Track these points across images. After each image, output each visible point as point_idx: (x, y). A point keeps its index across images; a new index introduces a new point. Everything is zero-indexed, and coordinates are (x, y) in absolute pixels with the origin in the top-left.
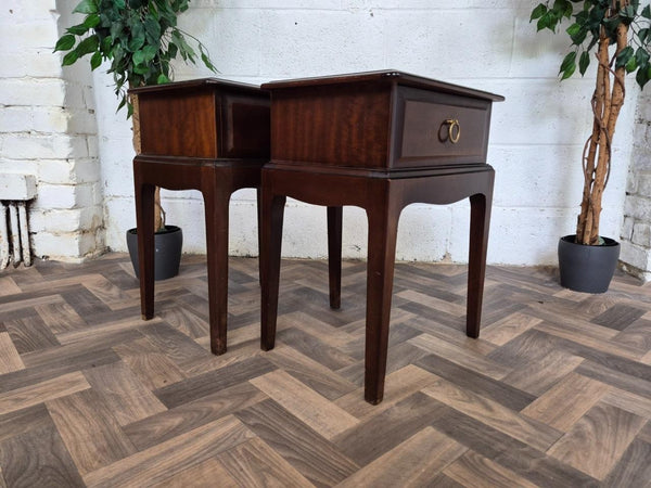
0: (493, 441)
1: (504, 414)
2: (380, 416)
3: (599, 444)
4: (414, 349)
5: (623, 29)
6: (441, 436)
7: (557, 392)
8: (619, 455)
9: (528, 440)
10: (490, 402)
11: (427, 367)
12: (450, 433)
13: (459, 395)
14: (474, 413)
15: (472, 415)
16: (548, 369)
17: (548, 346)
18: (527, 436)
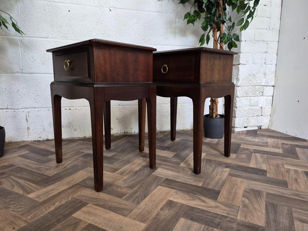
0: (213, 218)
1: (211, 203)
2: (155, 218)
3: (254, 208)
4: (157, 177)
5: (222, 25)
6: (189, 222)
7: (227, 187)
8: (264, 211)
9: (227, 214)
10: (203, 198)
11: (167, 186)
12: (192, 219)
13: (188, 198)
14: (198, 205)
15: (198, 207)
16: (218, 176)
17: (213, 165)
18: (225, 212)
